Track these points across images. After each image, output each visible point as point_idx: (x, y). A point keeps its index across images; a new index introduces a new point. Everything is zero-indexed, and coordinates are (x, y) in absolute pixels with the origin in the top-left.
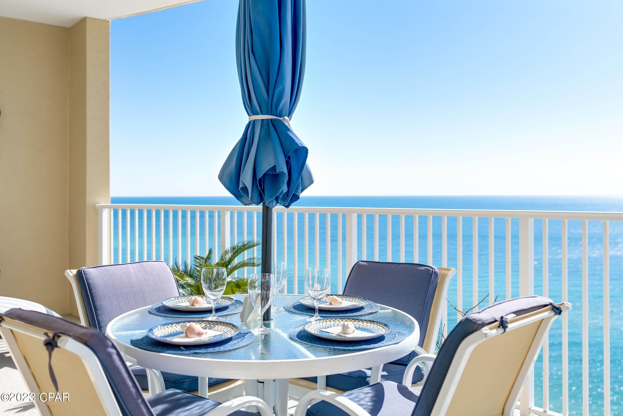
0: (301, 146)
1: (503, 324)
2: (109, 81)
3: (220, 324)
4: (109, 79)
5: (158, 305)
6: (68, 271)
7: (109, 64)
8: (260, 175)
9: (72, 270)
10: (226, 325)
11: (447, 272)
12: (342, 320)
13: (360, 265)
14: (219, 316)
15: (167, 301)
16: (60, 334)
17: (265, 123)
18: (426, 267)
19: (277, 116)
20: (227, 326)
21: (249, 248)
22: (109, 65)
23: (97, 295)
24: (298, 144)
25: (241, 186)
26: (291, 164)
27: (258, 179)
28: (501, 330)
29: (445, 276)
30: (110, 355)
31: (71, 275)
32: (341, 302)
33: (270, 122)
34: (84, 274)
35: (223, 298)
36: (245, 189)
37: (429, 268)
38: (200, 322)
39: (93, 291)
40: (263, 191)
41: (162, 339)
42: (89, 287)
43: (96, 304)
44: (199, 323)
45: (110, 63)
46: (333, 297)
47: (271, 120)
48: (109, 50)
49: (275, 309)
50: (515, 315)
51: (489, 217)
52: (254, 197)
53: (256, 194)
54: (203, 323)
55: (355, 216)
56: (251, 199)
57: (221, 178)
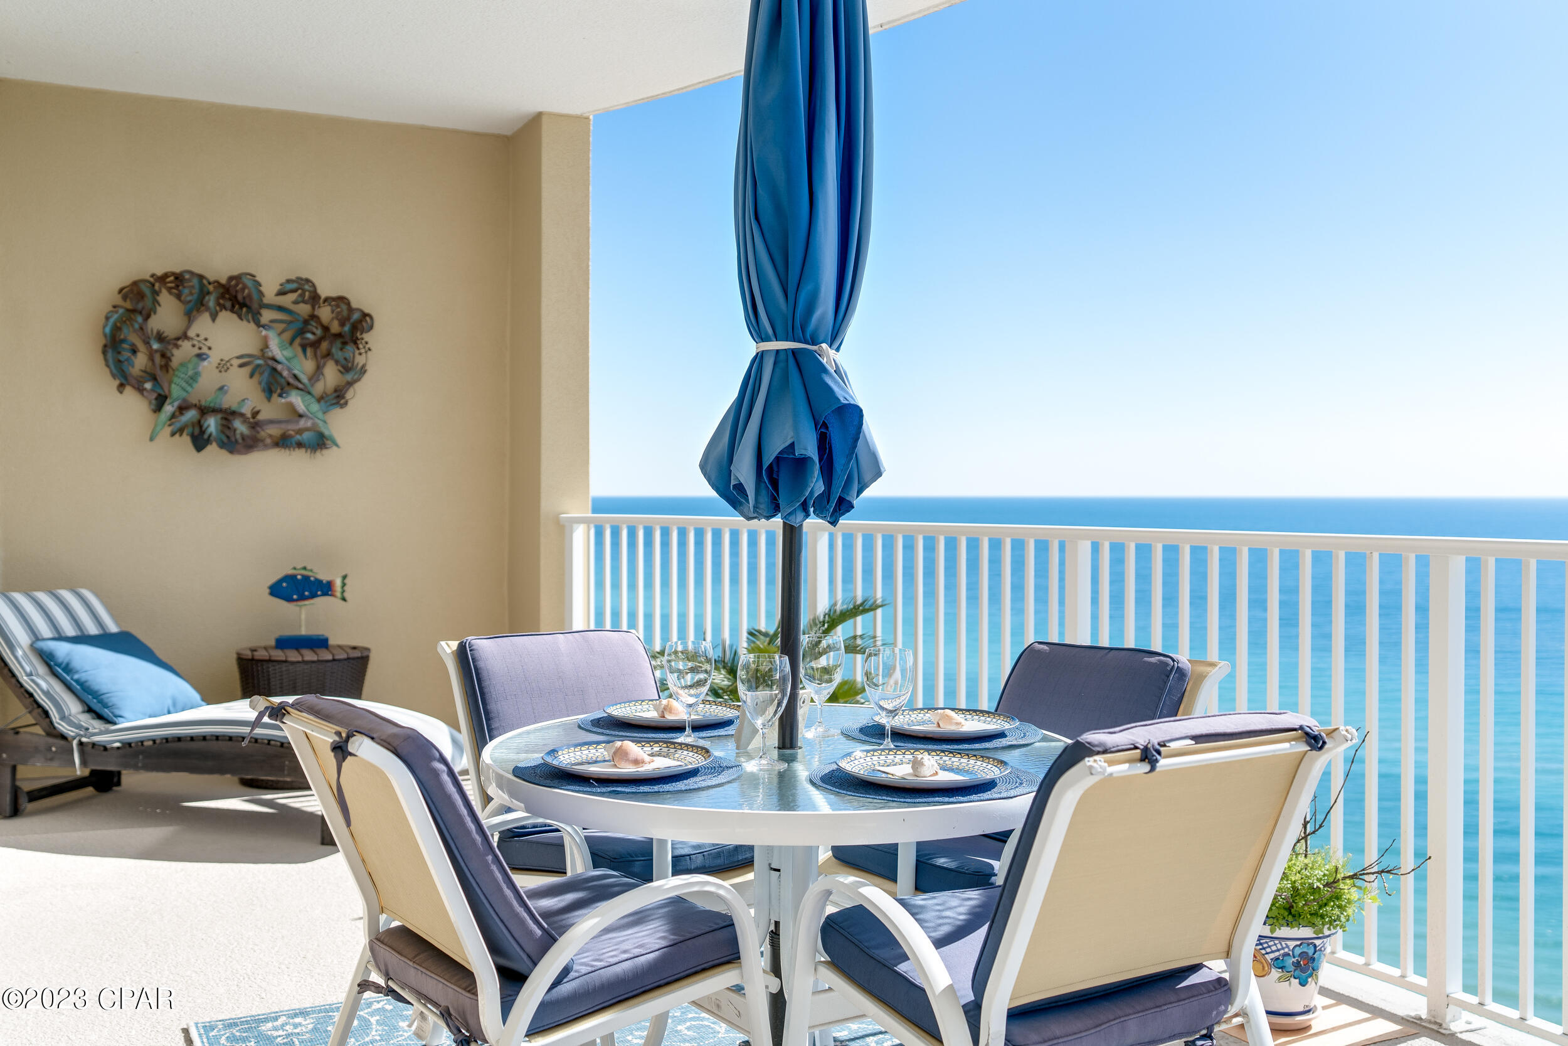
0: (846, 402)
1: (1148, 755)
2: (589, 249)
3: (686, 748)
4: (588, 243)
5: (599, 714)
6: (443, 643)
7: (589, 211)
8: (768, 459)
9: (449, 642)
10: (696, 751)
11: (1209, 669)
12: (928, 752)
13: (1035, 650)
14: (699, 738)
15: (618, 707)
16: (355, 733)
17: (782, 356)
18: (1162, 658)
19: (806, 342)
20: (696, 753)
21: (865, 611)
22: (589, 214)
23: (492, 690)
24: (839, 400)
25: (733, 482)
26: (832, 440)
27: (765, 467)
28: (1146, 767)
29: (1201, 677)
30: (436, 774)
31: (449, 651)
32: (958, 721)
33: (790, 355)
34: (471, 651)
35: (728, 706)
36: (740, 487)
37: (1168, 659)
38: (652, 744)
39: (485, 684)
40: (777, 491)
41: (569, 768)
42: (478, 674)
43: (489, 707)
44: (649, 745)
45: (591, 209)
46: (944, 712)
47: (794, 352)
48: (588, 180)
49: (821, 730)
50: (1193, 742)
51: (1368, 552)
52: (761, 504)
53: (765, 499)
54: (657, 745)
55: (1085, 547)
56: (755, 507)
57: (703, 466)
